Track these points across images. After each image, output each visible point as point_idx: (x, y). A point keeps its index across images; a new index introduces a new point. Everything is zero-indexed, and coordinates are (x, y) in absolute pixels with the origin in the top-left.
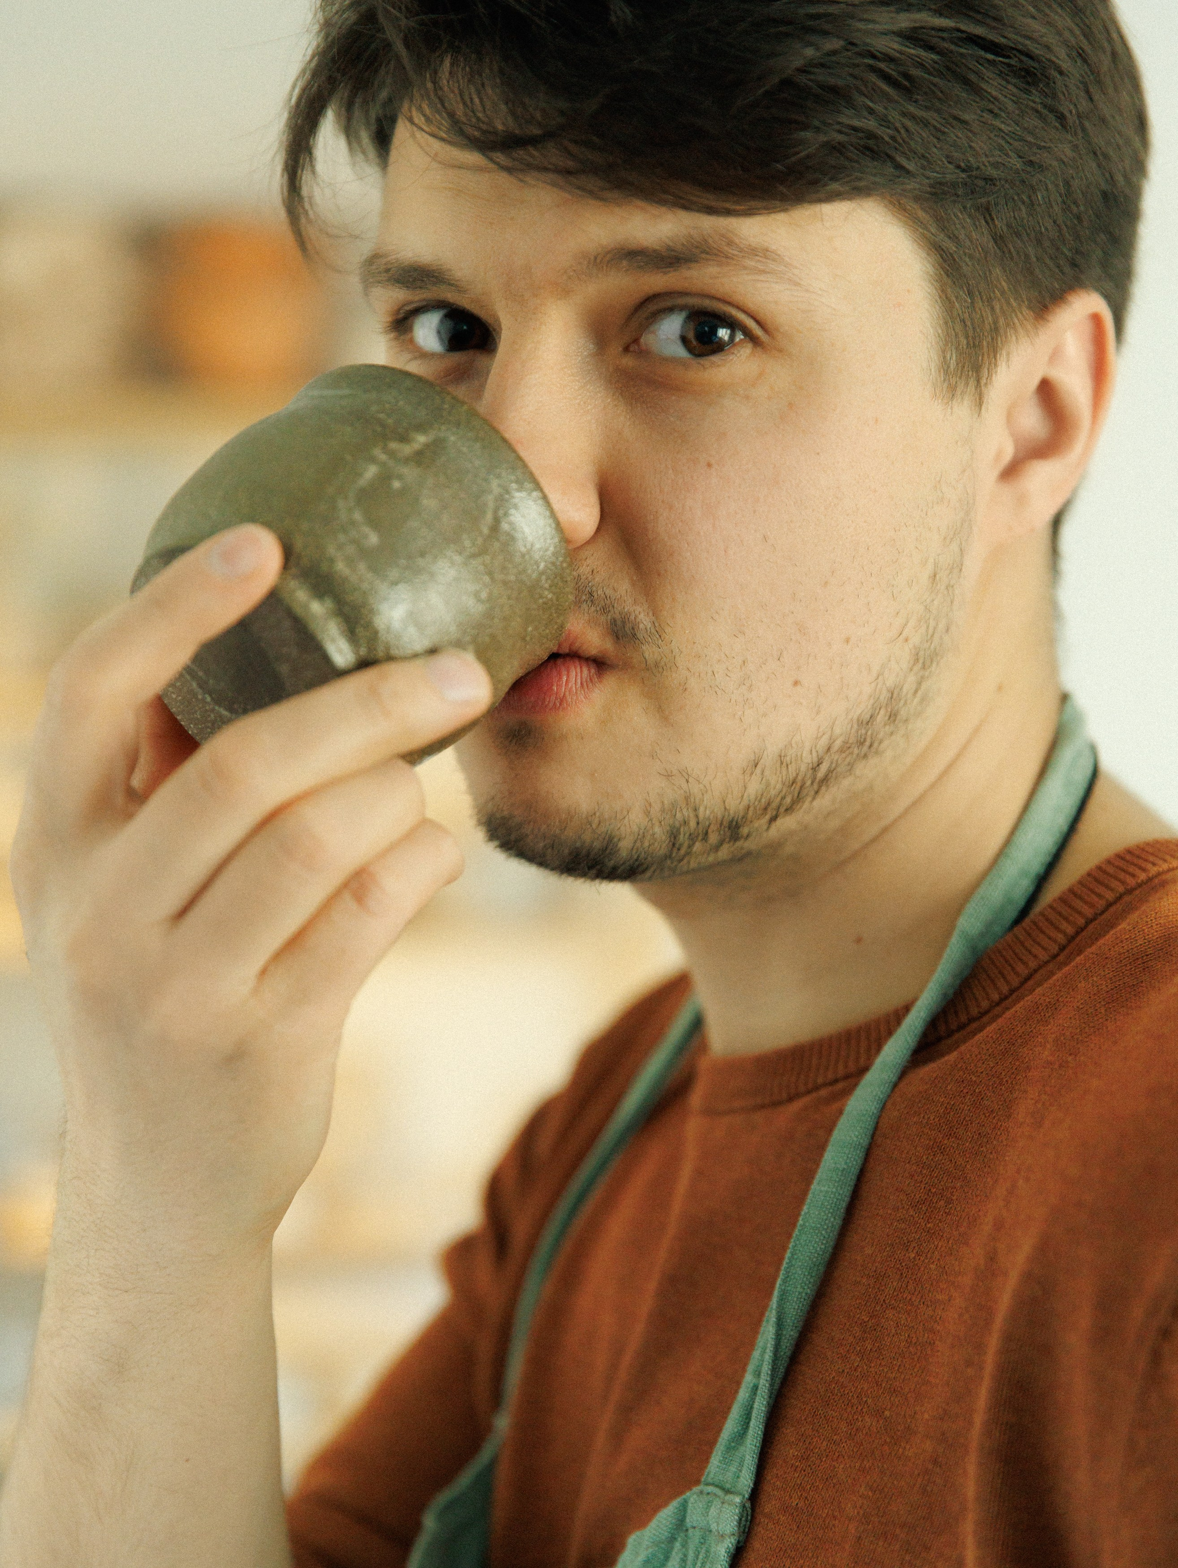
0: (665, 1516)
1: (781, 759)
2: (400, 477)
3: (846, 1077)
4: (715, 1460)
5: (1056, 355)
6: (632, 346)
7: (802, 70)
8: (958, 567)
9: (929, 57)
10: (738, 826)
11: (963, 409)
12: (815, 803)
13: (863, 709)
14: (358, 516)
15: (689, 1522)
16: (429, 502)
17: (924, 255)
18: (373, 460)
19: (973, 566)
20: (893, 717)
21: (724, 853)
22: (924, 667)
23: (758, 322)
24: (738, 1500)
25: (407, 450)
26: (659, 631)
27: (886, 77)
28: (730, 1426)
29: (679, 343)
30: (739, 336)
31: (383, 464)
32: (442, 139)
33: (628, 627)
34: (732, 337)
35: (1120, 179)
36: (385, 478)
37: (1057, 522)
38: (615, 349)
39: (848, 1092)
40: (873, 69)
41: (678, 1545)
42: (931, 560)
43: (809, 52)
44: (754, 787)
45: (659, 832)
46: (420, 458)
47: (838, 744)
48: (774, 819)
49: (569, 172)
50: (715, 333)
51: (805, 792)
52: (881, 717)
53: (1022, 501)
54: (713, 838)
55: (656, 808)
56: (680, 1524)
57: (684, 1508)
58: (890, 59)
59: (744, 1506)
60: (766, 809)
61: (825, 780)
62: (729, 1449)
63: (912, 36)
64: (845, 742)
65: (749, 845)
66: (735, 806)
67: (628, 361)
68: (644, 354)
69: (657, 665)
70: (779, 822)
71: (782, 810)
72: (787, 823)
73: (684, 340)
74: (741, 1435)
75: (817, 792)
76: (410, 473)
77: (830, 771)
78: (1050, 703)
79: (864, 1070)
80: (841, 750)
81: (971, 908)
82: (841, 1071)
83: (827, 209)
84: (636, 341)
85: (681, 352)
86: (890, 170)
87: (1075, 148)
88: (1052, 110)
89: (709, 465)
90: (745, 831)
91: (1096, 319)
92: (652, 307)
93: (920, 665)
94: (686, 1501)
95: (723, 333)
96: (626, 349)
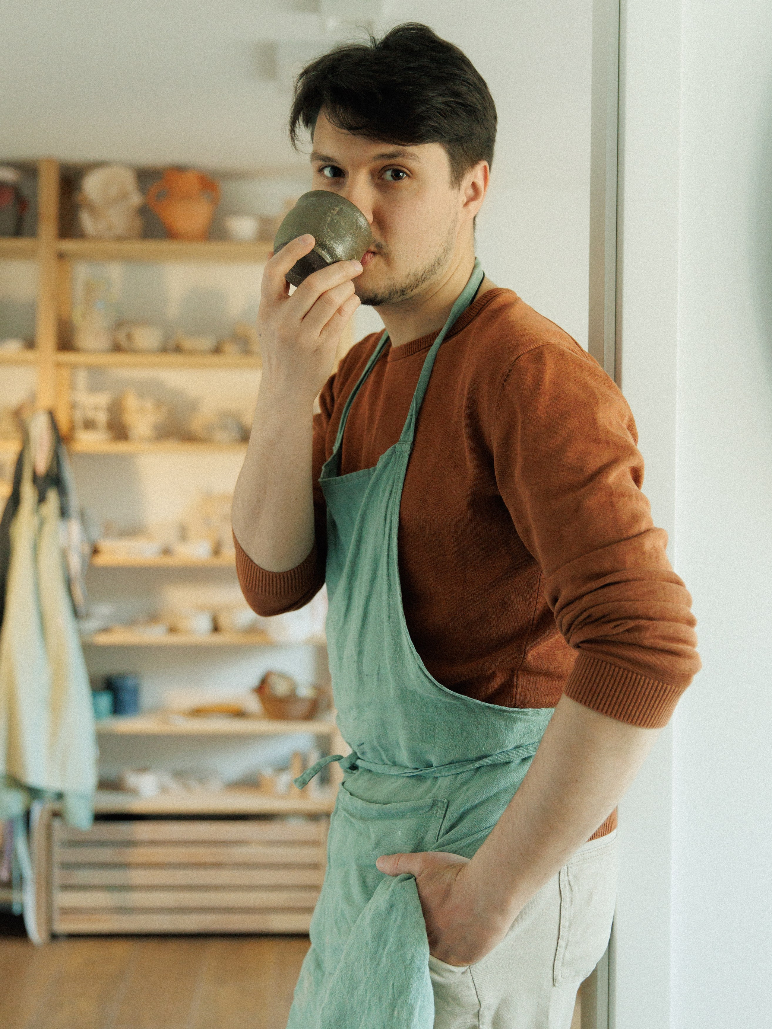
0: (390, 450)
1: (414, 275)
2: (336, 219)
3: (428, 347)
4: (402, 436)
5: (476, 177)
6: (381, 178)
7: (422, 112)
8: (454, 228)
9: (448, 108)
10: (404, 291)
11: (455, 191)
12: (422, 286)
13: (432, 262)
14: (329, 230)
15: (396, 450)
16: (343, 224)
17: (447, 155)
18: (329, 216)
19: (458, 228)
20: (439, 264)
21: (401, 298)
22: (446, 253)
23: (410, 171)
24: (410, 443)
25: (335, 212)
26: (388, 246)
27: (440, 114)
28: (405, 428)
29: (391, 177)
30: (405, 176)
31: (331, 216)
32: (338, 127)
33: (380, 245)
34: (403, 175)
35: (491, 134)
36: (332, 220)
37: (475, 218)
38: (376, 179)
39: (428, 350)
40: (438, 112)
41: (394, 456)
42: (448, 227)
43: (423, 108)
44: (408, 281)
45: (387, 292)
46: (338, 213)
47: (426, 271)
48: (412, 290)
49: (367, 135)
50: (399, 174)
51: (419, 282)
52: (436, 265)
53: (469, 212)
54: (399, 294)
55: (386, 288)
56: (394, 451)
57: (395, 447)
58: (441, 110)
59: (411, 444)
60: (410, 287)
61: (424, 280)
62: (406, 433)
63: (445, 103)
64: (428, 271)
65: (407, 297)
66: (404, 286)
67: (379, 181)
68: (383, 179)
69: (387, 253)
70: (414, 290)
71: (414, 287)
72: (416, 291)
73: (392, 176)
74: (408, 429)
75: (422, 283)
76: (337, 217)
77: (425, 278)
78: (473, 259)
79: (432, 345)
80: (427, 272)
81: (455, 306)
82: (427, 345)
83: (427, 145)
84: (381, 176)
85: (391, 179)
86: (440, 136)
87: (481, 128)
88: (476, 119)
89: (399, 206)
90: (406, 292)
91: (485, 167)
92: (386, 169)
93: (445, 252)
94: (395, 446)
95: (401, 174)
96: (379, 178)
